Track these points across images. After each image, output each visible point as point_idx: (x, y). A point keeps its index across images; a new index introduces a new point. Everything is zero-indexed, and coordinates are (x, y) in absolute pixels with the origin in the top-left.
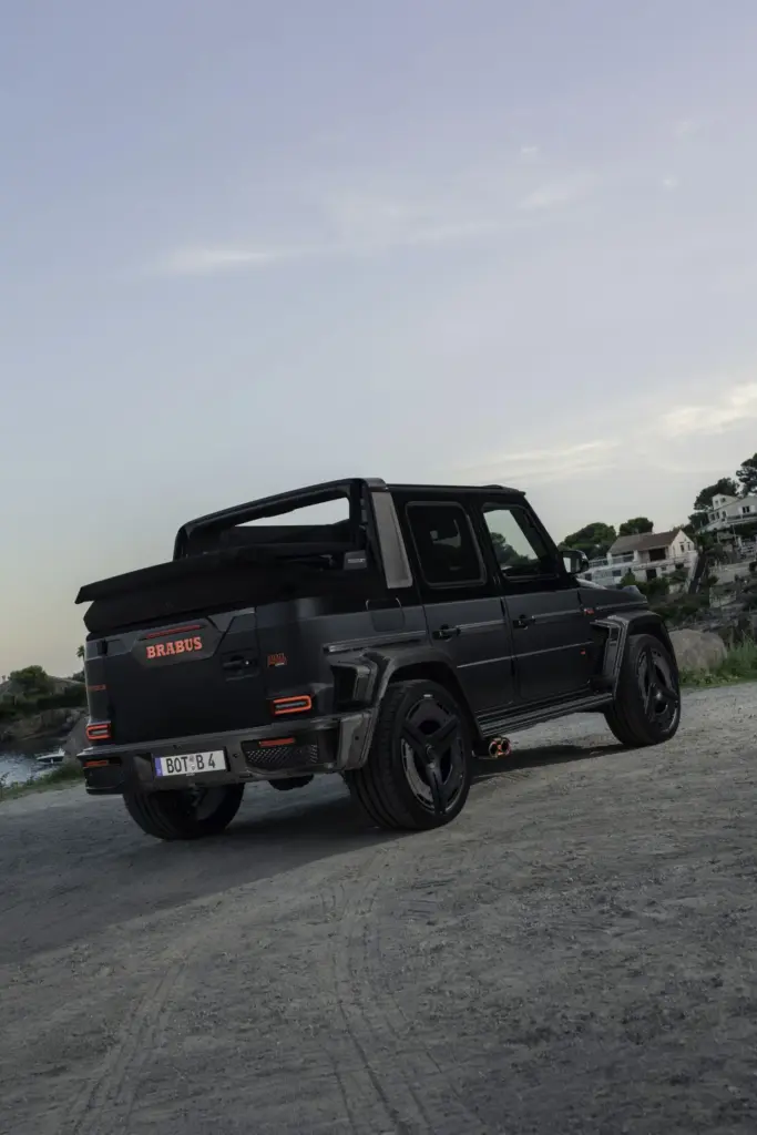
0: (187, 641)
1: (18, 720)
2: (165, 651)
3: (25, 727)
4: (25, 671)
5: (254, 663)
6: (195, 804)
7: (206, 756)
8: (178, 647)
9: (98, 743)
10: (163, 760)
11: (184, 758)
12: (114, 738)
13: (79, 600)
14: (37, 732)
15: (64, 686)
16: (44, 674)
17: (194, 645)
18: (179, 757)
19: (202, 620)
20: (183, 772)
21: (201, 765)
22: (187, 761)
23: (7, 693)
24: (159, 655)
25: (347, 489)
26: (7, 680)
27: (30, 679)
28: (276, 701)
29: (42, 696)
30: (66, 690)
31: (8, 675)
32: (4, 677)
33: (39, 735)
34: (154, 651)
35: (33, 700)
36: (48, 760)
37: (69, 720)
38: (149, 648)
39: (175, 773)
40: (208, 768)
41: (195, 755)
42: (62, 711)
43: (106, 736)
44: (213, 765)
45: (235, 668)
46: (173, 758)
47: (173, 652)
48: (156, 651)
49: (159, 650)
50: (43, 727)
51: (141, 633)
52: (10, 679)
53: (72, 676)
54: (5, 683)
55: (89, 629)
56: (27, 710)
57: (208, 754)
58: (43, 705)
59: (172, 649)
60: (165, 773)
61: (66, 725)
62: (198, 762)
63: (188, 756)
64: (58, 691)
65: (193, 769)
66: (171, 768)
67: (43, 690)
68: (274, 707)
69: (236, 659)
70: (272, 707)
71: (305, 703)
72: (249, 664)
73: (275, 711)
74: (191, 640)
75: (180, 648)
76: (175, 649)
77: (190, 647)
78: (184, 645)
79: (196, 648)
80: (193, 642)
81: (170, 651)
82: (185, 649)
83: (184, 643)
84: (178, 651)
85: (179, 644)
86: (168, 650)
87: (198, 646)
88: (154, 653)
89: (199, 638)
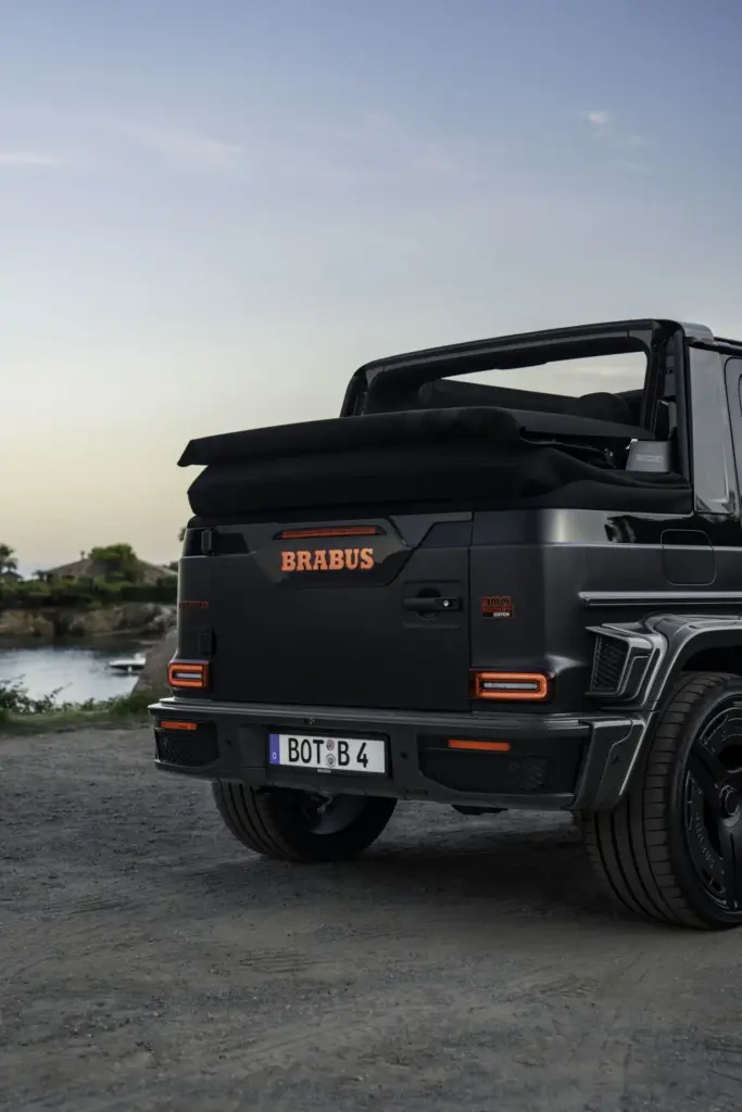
0: (349, 552)
1: (94, 610)
2: (312, 562)
3: (100, 619)
4: (110, 549)
5: (458, 605)
6: (322, 809)
7: (354, 745)
8: (333, 559)
9: (184, 693)
10: (284, 740)
11: (319, 743)
12: (210, 690)
13: (184, 462)
14: (115, 629)
15: (156, 576)
16: (132, 557)
17: (360, 560)
18: (311, 739)
19: (382, 522)
20: (313, 764)
21: (344, 759)
22: (323, 747)
23: (84, 573)
24: (300, 568)
25: (646, 337)
26: (86, 557)
27: (115, 560)
28: (485, 676)
29: (127, 584)
30: (159, 581)
31: (88, 551)
32: (83, 553)
33: (116, 632)
34: (294, 560)
35: (116, 587)
36: (124, 667)
37: (157, 619)
38: (285, 554)
39: (300, 763)
40: (354, 766)
41: (336, 741)
42: (150, 606)
43: (199, 684)
44: (364, 761)
45: (423, 611)
46: (300, 739)
47: (324, 567)
48: (296, 560)
49: (301, 561)
50: (123, 624)
51: (276, 527)
52: (91, 556)
53: (168, 564)
54: (83, 561)
55: (194, 511)
56: (106, 598)
57: (360, 742)
58: (127, 595)
59: (323, 561)
60: (284, 760)
61: (151, 625)
62: (340, 752)
63: (326, 739)
64: (149, 580)
65: (331, 762)
66: (294, 755)
67: (130, 577)
68: (482, 685)
69: (422, 594)
70: (478, 684)
71: (535, 686)
72: (449, 606)
73: (481, 691)
74: (356, 551)
75: (337, 563)
76: (328, 563)
77: (353, 562)
78: (344, 558)
79: (363, 566)
80: (359, 555)
81: (319, 565)
82: (345, 565)
83: (345, 555)
84: (333, 566)
85: (337, 556)
86: (317, 561)
87: (366, 563)
88: (293, 563)
89: (371, 551)
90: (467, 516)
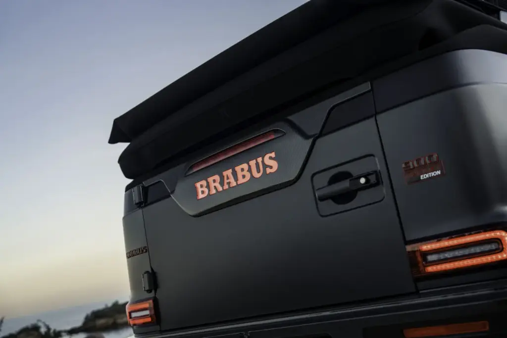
0: (253, 163)
2: (222, 183)
8: (240, 174)
13: (113, 140)
17: (265, 166)
24: (214, 191)
34: (206, 187)
38: (198, 185)
43: (149, 320)
47: (234, 184)
48: (208, 186)
49: (212, 185)
55: (127, 175)
59: (232, 178)
68: (425, 259)
69: (334, 180)
70: (420, 259)
71: (493, 246)
72: (366, 183)
73: (425, 267)
74: (260, 160)
75: (244, 176)
76: (236, 179)
77: (259, 171)
78: (250, 170)
79: (269, 171)
80: (263, 162)
81: (229, 183)
82: (252, 175)
83: (250, 167)
84: (241, 181)
85: (242, 170)
86: (226, 181)
87: (271, 167)
88: (206, 190)
89: (273, 155)
90: (365, 87)
